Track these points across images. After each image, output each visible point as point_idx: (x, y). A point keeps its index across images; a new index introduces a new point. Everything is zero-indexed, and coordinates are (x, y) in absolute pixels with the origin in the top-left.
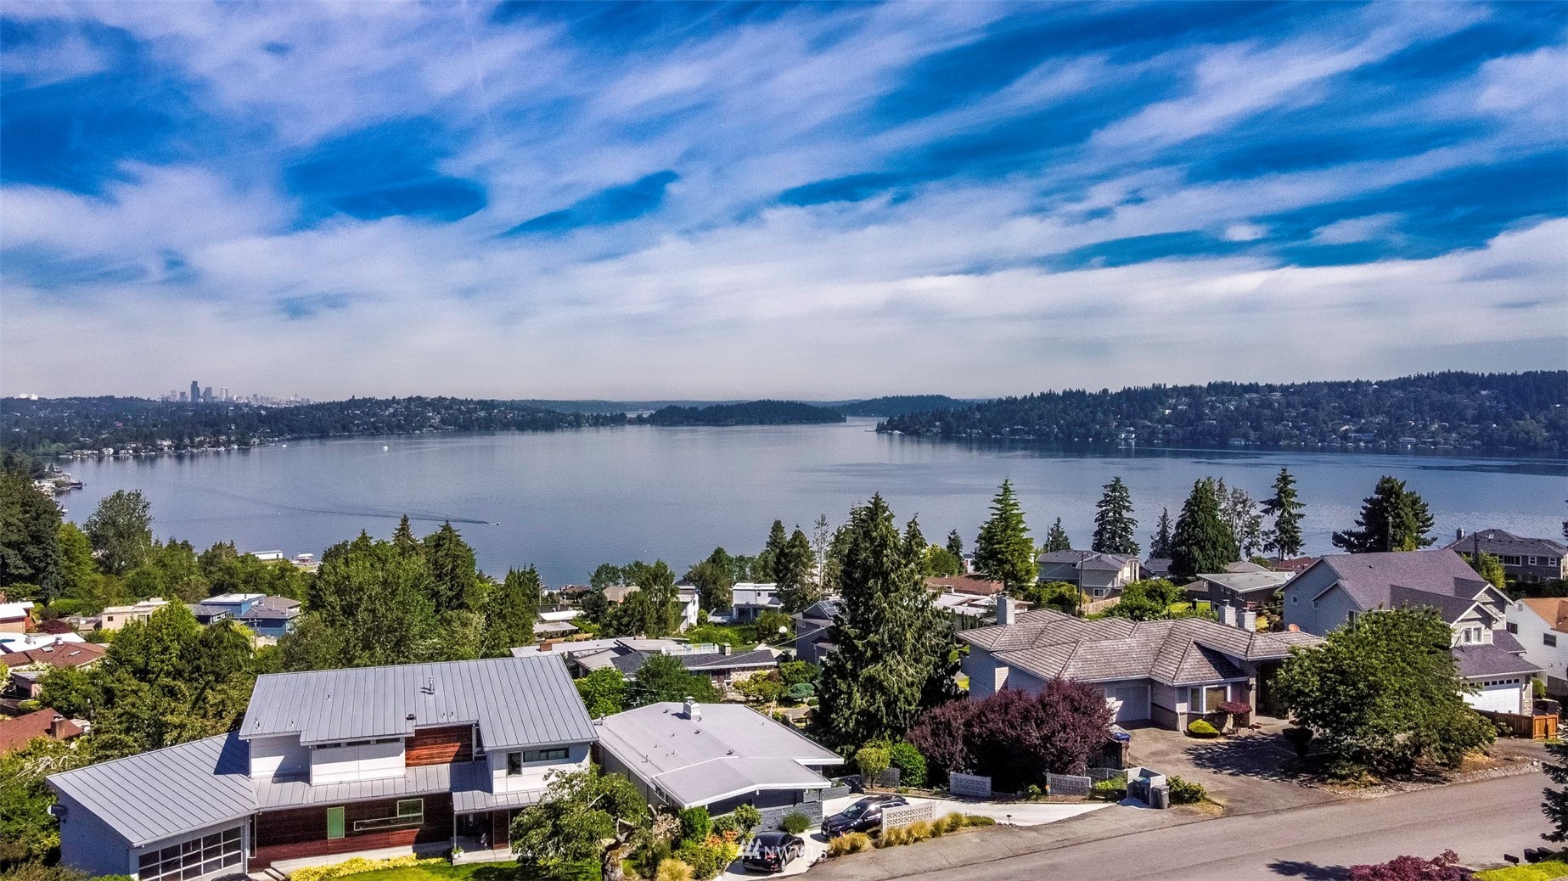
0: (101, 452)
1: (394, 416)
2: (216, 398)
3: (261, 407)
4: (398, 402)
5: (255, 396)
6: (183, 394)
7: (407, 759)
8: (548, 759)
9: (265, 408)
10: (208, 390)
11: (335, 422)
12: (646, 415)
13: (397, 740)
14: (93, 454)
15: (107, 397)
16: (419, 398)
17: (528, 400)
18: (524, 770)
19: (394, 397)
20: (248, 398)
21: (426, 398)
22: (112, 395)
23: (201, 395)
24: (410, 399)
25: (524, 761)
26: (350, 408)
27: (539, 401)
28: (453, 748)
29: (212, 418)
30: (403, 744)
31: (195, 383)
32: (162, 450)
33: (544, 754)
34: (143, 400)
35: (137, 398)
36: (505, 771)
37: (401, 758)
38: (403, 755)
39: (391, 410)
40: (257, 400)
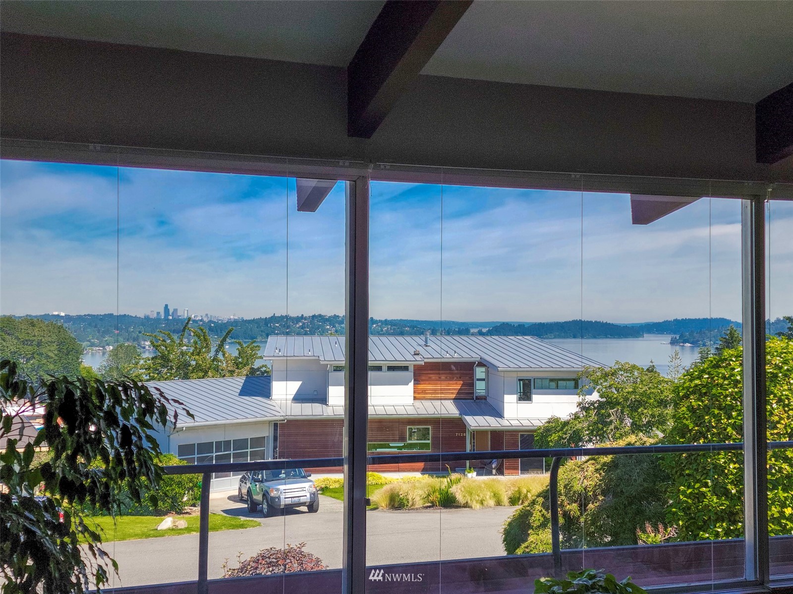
0: (104, 349)
1: (302, 328)
2: (180, 316)
3: (211, 322)
4: (305, 319)
5: (207, 315)
6: (158, 313)
7: (415, 392)
8: (557, 387)
9: (214, 322)
10: (175, 310)
11: (262, 332)
12: (484, 330)
13: (406, 368)
14: (99, 349)
15: (109, 314)
16: (320, 316)
17: (397, 320)
18: (535, 397)
19: (302, 315)
20: (202, 316)
21: (325, 316)
22: (112, 313)
23: (170, 314)
24: (314, 316)
25: (534, 388)
26: (272, 322)
27: (405, 320)
28: (456, 386)
29: (178, 327)
30: (410, 374)
31: (166, 306)
32: (144, 348)
33: (553, 384)
34: (131, 316)
35: (128, 315)
36: (514, 398)
37: (409, 389)
38: (411, 384)
39: (301, 324)
40: (208, 317)
